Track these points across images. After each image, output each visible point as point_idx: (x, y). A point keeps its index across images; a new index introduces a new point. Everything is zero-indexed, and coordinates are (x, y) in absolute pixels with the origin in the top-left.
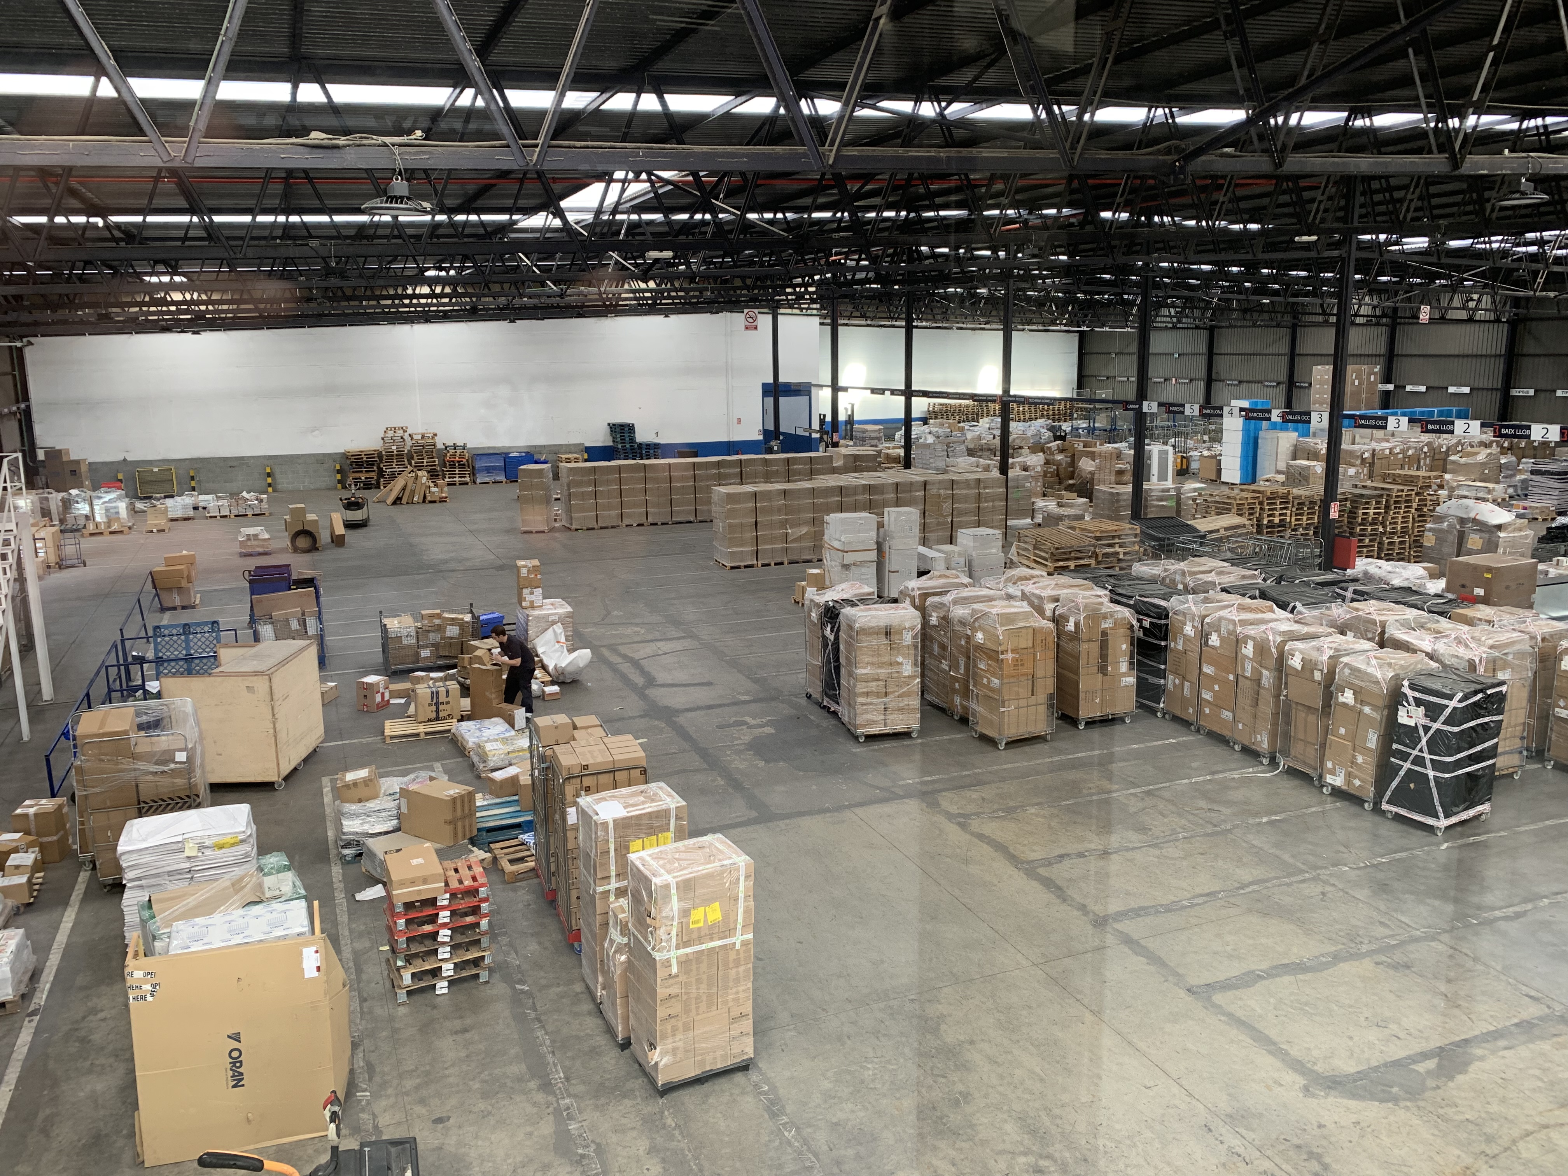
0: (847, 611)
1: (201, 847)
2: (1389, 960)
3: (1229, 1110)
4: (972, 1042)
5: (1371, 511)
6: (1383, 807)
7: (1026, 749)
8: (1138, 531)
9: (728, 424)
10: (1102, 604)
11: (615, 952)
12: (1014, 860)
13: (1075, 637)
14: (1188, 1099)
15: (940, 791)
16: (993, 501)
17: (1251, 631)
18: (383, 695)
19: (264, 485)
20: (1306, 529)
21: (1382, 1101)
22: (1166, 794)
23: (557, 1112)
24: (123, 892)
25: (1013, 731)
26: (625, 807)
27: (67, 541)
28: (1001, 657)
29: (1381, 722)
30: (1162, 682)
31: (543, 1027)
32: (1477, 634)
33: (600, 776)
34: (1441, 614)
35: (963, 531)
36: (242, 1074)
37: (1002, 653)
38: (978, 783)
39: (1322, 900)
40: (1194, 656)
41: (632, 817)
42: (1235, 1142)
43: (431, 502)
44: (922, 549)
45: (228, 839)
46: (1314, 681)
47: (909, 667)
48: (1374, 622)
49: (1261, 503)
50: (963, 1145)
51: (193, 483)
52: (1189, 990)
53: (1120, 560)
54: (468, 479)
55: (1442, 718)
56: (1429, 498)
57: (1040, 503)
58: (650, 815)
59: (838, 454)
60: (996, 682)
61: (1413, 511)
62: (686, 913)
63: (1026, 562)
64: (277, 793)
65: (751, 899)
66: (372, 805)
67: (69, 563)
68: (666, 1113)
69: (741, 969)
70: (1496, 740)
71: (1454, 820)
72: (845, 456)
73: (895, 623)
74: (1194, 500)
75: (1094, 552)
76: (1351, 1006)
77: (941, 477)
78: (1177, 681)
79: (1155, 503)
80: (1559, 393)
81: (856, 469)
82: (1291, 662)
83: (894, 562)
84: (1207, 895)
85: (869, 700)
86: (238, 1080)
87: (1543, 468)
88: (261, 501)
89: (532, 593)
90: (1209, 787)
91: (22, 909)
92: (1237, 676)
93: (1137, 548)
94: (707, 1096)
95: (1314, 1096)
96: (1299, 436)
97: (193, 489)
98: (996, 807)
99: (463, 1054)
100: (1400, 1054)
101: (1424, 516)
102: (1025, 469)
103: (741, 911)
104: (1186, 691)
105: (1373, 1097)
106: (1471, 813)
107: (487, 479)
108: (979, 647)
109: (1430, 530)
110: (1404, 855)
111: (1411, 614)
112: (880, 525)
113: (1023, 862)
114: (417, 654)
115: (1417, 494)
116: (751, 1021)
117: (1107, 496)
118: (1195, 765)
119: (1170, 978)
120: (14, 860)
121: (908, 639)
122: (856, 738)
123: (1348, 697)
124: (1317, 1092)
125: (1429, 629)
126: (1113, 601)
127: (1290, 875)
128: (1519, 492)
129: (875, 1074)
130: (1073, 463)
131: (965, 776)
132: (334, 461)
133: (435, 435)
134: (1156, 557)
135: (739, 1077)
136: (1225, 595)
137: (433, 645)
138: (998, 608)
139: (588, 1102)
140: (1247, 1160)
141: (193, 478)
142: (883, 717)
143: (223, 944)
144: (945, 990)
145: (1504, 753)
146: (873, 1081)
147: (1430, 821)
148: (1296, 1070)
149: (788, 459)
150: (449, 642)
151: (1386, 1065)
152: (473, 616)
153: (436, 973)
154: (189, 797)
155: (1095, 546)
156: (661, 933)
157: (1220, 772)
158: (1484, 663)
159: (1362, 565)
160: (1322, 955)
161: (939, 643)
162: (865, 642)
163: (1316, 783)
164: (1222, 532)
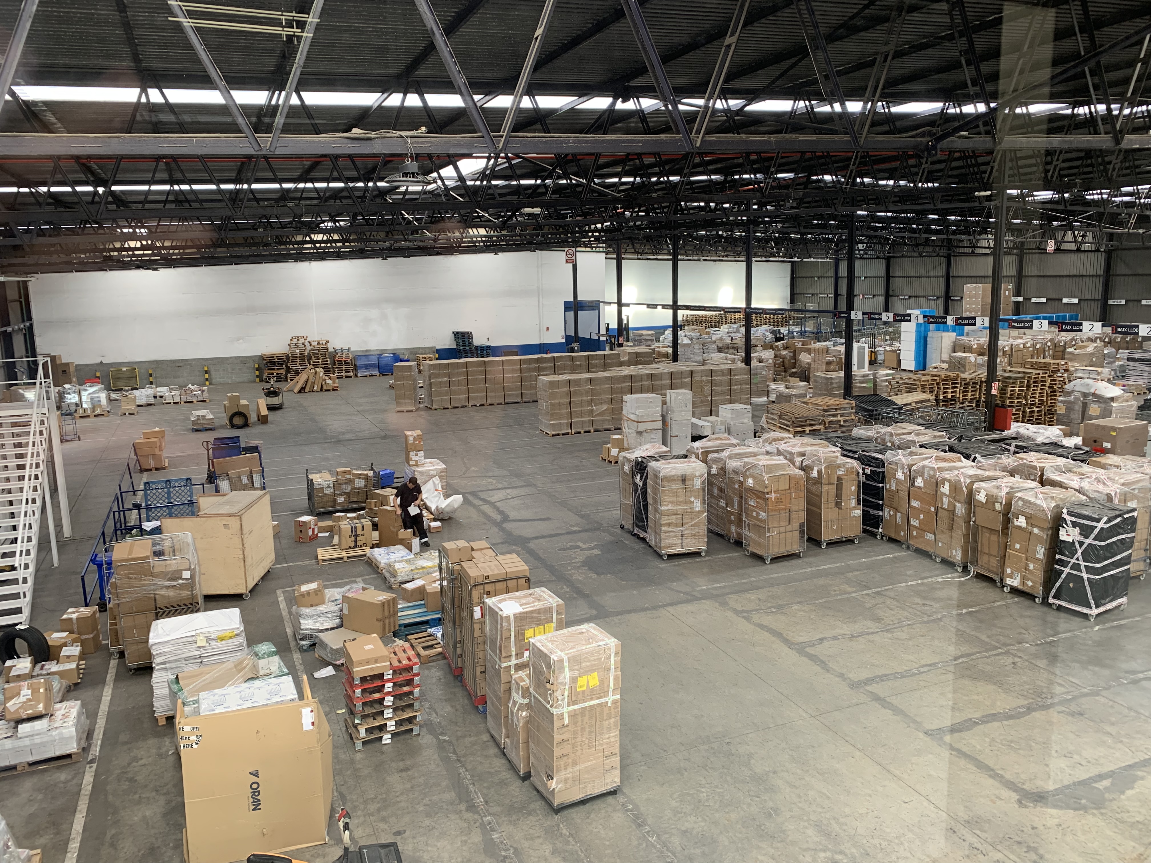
0: (653, 464)
1: (209, 640)
2: (1067, 710)
3: (966, 817)
4: (775, 772)
5: (1017, 389)
6: (1050, 601)
7: (786, 563)
8: (854, 405)
9: (540, 331)
10: (837, 457)
11: (518, 710)
12: (787, 642)
13: (818, 481)
14: (936, 811)
15: (728, 594)
16: (741, 385)
17: (947, 475)
18: (313, 530)
19: (202, 379)
20: (970, 402)
21: (1075, 809)
22: (891, 594)
23: (483, 826)
24: (151, 673)
25: (776, 551)
26: (521, 605)
27: (67, 422)
28: (767, 496)
29: (1046, 540)
30: (881, 513)
31: (463, 766)
32: (1111, 476)
33: (497, 584)
34: (1082, 461)
35: (723, 406)
36: (259, 801)
37: (768, 493)
38: (754, 588)
39: (1013, 668)
40: (904, 494)
41: (526, 612)
42: (974, 840)
43: (326, 390)
44: (694, 420)
45: (228, 634)
46: (995, 510)
47: (699, 505)
48: (1035, 468)
49: (938, 384)
50: (779, 845)
51: (151, 379)
52: (926, 733)
53: (841, 426)
54: (351, 374)
55: (1093, 536)
56: (1058, 379)
57: (773, 386)
58: (539, 611)
59: (624, 351)
60: (763, 515)
61: (1047, 388)
62: (574, 680)
63: (773, 428)
64: (245, 602)
65: (619, 670)
66: (321, 608)
67: (69, 437)
68: (561, 826)
69: (612, 720)
70: (1130, 551)
71: (1102, 609)
72: (629, 353)
73: (689, 472)
74: (890, 382)
75: (823, 420)
76: (1044, 743)
77: (703, 368)
78: (892, 513)
79: (858, 385)
80: (1144, 302)
81: (637, 363)
82: (977, 497)
83: (674, 429)
84: (930, 665)
85: (670, 529)
86: (256, 805)
87: (1136, 356)
88: (203, 391)
89: (416, 455)
90: (921, 588)
91: (72, 688)
92: (937, 509)
93: (853, 417)
94: (589, 813)
95: (1026, 807)
96: (957, 335)
97: (151, 383)
98: (769, 605)
99: (408, 786)
100: (1084, 776)
101: (1055, 392)
102: (761, 361)
103: (612, 678)
104: (899, 520)
105: (1068, 807)
106: (1114, 604)
107: (366, 374)
108: (750, 490)
109: (1061, 402)
110: (1068, 635)
111: (1061, 461)
112: (664, 403)
113: (794, 644)
114: (335, 500)
115: (1049, 376)
116: (619, 758)
117: (824, 381)
118: (909, 573)
119: (911, 725)
120: (65, 651)
121: (698, 483)
122: (660, 556)
123: (1021, 522)
124: (1028, 804)
125: (1075, 472)
126: (843, 455)
127: (990, 650)
128: (1118, 374)
129: (708, 796)
130: (794, 357)
131: (744, 583)
132: (254, 361)
133: (328, 342)
134: (867, 423)
135: (610, 799)
136: (923, 450)
137: (345, 493)
138: (763, 461)
139: (503, 819)
140: (984, 852)
141: (151, 375)
142: (680, 541)
143: (239, 708)
144: (750, 735)
145: (1135, 561)
146: (707, 800)
147: (1085, 610)
148: (1010, 789)
149: (588, 356)
150: (358, 491)
151: (1074, 784)
152: (375, 472)
153: (382, 728)
154: (192, 604)
155: (823, 416)
156: (558, 694)
157: (928, 577)
158: (1118, 496)
159: (1016, 428)
160: (1019, 707)
161: (718, 487)
162: (667, 487)
163: (998, 584)
164: (913, 405)
